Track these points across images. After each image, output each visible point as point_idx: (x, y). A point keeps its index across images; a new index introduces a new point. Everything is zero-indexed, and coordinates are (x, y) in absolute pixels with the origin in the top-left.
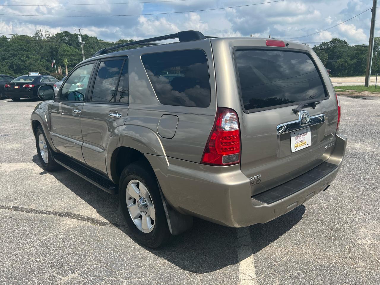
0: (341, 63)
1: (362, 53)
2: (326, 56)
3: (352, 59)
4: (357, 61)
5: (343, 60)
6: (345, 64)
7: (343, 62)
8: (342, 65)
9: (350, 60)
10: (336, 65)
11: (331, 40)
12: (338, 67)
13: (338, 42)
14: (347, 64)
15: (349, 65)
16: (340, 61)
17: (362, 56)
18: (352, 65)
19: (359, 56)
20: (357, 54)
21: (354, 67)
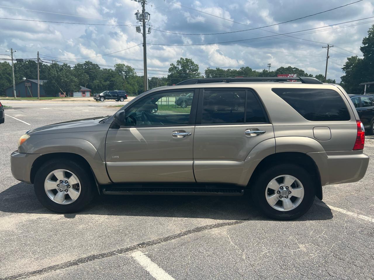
0: (97, 84)
1: (112, 76)
2: (87, 77)
3: (105, 81)
4: (110, 83)
5: (98, 81)
6: (101, 85)
7: (98, 83)
8: (98, 85)
9: (104, 81)
10: (93, 85)
11: (85, 62)
12: (95, 87)
13: (91, 65)
14: (102, 85)
15: (104, 86)
16: (96, 82)
17: (113, 79)
18: (106, 86)
19: (110, 79)
20: (108, 76)
21: (108, 88)
